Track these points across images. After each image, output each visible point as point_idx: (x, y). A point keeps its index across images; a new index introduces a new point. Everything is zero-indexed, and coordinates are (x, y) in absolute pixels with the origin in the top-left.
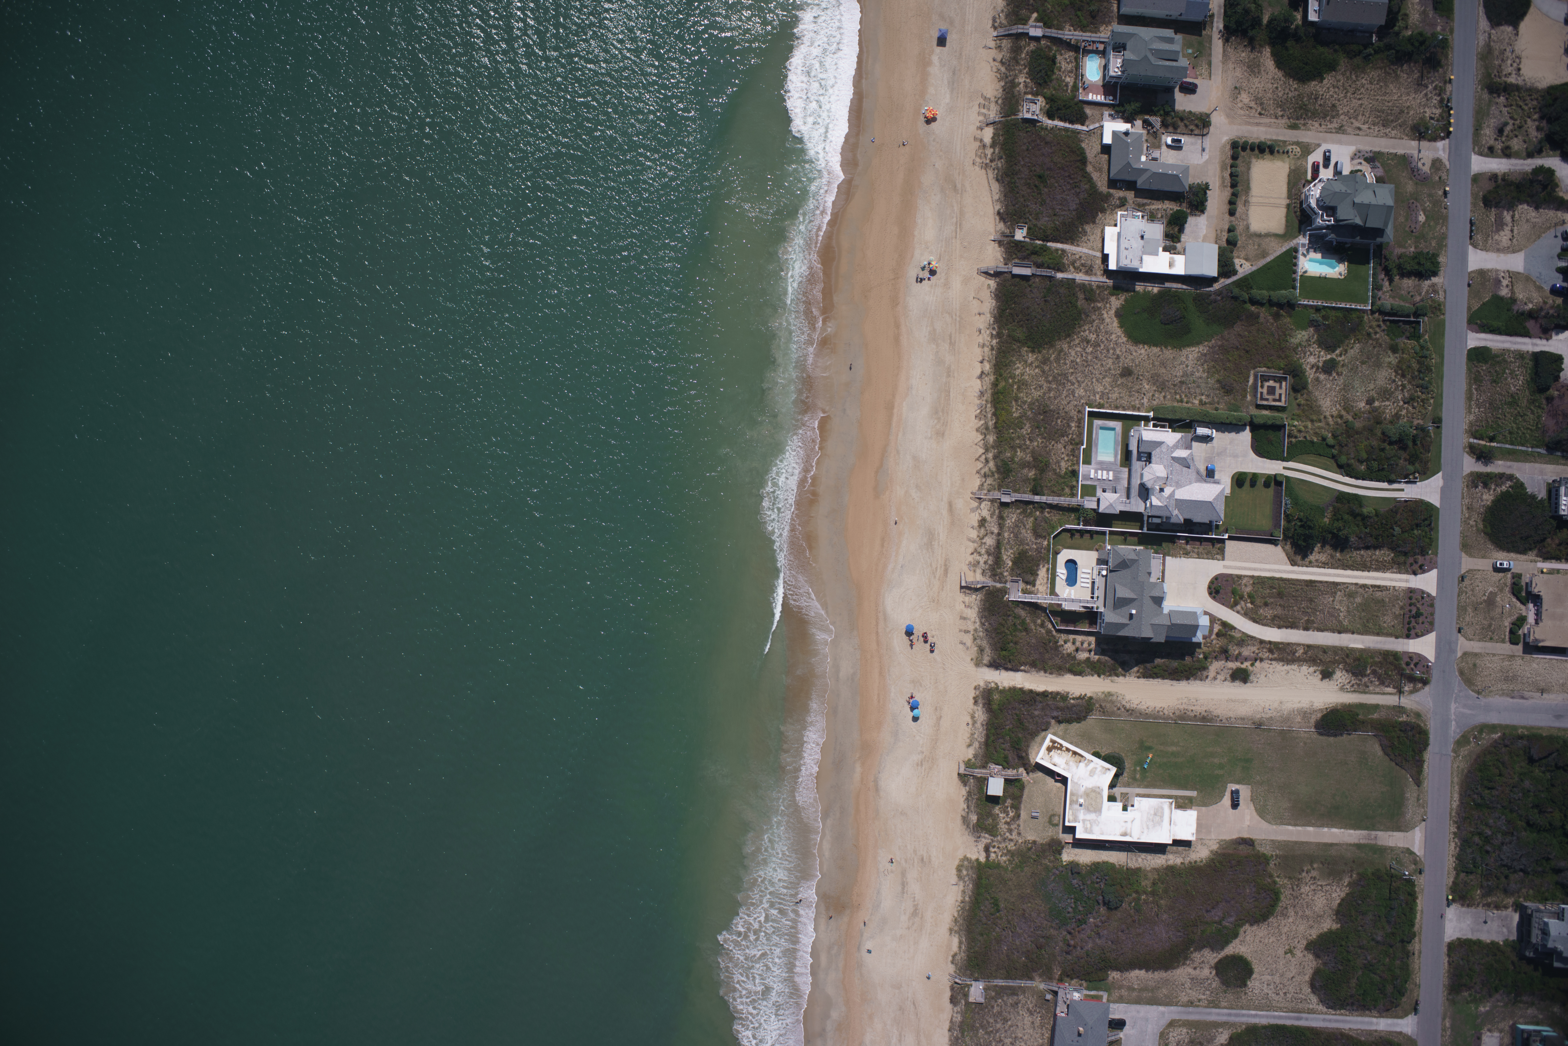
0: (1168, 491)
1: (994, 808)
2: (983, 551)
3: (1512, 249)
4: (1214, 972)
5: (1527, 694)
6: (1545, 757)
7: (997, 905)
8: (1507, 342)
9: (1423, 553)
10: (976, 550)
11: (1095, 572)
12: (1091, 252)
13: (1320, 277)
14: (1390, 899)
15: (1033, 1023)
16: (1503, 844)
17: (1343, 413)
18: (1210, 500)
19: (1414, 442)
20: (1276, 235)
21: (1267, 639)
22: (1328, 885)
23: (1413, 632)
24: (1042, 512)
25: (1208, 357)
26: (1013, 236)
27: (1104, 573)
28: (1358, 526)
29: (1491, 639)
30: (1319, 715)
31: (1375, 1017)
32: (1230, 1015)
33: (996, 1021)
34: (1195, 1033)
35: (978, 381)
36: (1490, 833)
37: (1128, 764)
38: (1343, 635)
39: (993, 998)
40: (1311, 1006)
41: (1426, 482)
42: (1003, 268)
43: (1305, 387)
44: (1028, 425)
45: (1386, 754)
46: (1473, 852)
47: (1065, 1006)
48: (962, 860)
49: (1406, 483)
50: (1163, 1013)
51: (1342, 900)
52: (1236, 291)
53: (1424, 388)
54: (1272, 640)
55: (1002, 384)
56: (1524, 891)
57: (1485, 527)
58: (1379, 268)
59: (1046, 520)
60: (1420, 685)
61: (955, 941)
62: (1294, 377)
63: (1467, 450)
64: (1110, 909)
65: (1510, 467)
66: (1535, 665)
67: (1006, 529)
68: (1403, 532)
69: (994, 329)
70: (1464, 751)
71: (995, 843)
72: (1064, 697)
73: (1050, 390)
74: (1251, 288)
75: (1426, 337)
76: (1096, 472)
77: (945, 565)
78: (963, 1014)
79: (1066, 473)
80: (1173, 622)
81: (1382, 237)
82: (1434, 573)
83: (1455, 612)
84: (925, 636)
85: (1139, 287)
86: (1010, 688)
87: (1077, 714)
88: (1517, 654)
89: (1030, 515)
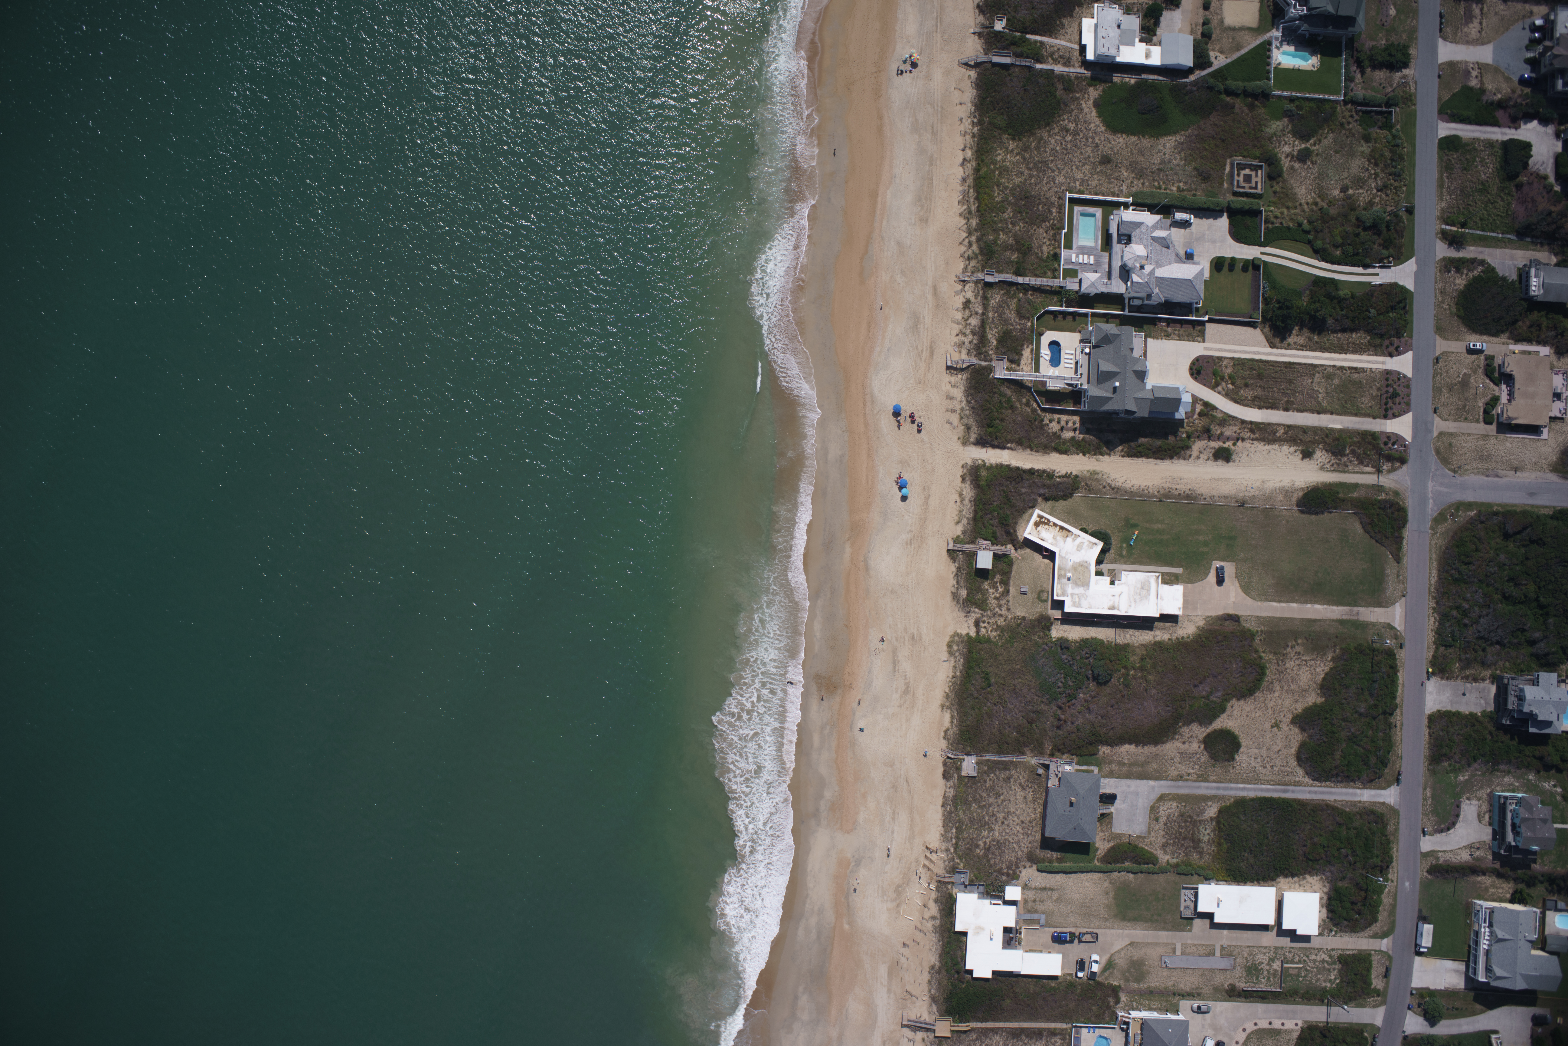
0: (1148, 269)
1: (983, 583)
2: (968, 332)
3: (1480, 41)
4: (1202, 746)
5: (1501, 472)
6: (1519, 533)
7: (988, 679)
8: (1477, 131)
9: (1399, 335)
10: (961, 332)
11: (1079, 351)
12: (1069, 44)
13: (1293, 69)
14: (1372, 672)
15: (1025, 798)
16: (1480, 617)
17: (1318, 200)
18: (1190, 278)
19: (1388, 227)
20: (1250, 29)
21: (1248, 419)
22: (1312, 660)
23: (1390, 413)
24: (1025, 294)
25: (1185, 145)
26: (993, 27)
27: (1087, 350)
28: (1334, 308)
29: (1466, 419)
30: (1301, 494)
31: (1359, 788)
32: (1218, 788)
33: (989, 795)
34: (1185, 806)
35: (961, 169)
36: (1467, 606)
37: (1114, 541)
38: (1322, 416)
39: (985, 773)
40: (1297, 779)
41: (1400, 267)
42: (982, 58)
43: (1280, 175)
44: (1010, 210)
45: (1366, 532)
46: (1451, 626)
47: (1057, 779)
48: (953, 636)
49: (1381, 267)
50: (1153, 788)
51: (1326, 674)
52: (1212, 81)
53: (1397, 176)
54: (1254, 420)
55: (984, 170)
56: (1500, 663)
57: (1458, 310)
58: (1351, 61)
59: (1029, 302)
60: (1398, 464)
61: (947, 716)
62: (1269, 165)
63: (1439, 236)
64: (1099, 684)
65: (1481, 252)
66: (1508, 444)
67: (990, 308)
68: (1379, 314)
69: (975, 117)
70: (1442, 528)
71: (985, 618)
72: (1050, 475)
73: (1031, 176)
74: (1226, 79)
75: (1398, 127)
76: (1077, 257)
77: (931, 347)
78: (956, 788)
79: (1048, 257)
80: (1156, 395)
81: (1354, 26)
82: (1409, 355)
83: (1431, 393)
84: (912, 416)
85: (1117, 78)
86: (997, 465)
87: (1063, 491)
88: (1491, 434)
89: (1014, 296)
